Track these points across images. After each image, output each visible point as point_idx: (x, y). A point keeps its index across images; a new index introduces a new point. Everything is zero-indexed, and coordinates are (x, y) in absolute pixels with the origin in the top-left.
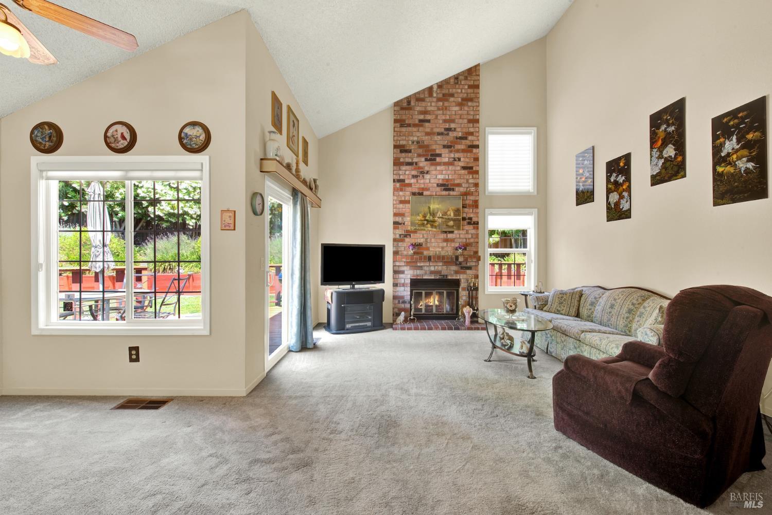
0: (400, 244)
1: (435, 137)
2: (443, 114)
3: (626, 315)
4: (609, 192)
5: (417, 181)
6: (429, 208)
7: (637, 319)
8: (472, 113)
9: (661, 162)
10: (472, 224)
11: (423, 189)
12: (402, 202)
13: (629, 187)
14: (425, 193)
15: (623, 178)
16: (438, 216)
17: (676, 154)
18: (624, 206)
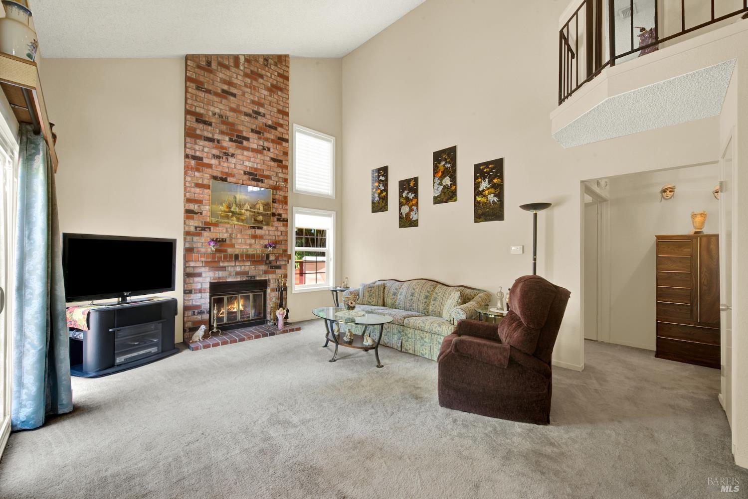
0: (195, 239)
1: (242, 117)
2: (251, 93)
3: (424, 301)
4: (401, 205)
5: (220, 164)
6: (235, 197)
7: (432, 302)
8: (281, 103)
9: (441, 188)
10: (281, 221)
11: (227, 174)
12: (197, 185)
13: (417, 203)
14: (229, 179)
15: (413, 195)
16: (246, 208)
17: (451, 184)
18: (413, 216)
